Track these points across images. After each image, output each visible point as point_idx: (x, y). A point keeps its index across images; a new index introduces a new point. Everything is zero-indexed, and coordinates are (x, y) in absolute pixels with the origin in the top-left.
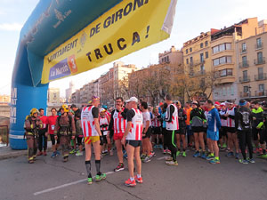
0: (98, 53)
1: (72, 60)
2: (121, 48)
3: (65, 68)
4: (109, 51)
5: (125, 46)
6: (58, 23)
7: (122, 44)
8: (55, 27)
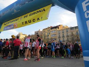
0: (26, 22)
1: (16, 24)
2: (34, 21)
3: (12, 26)
4: (30, 22)
5: (35, 21)
6: (14, 13)
7: (34, 20)
8: (12, 14)
